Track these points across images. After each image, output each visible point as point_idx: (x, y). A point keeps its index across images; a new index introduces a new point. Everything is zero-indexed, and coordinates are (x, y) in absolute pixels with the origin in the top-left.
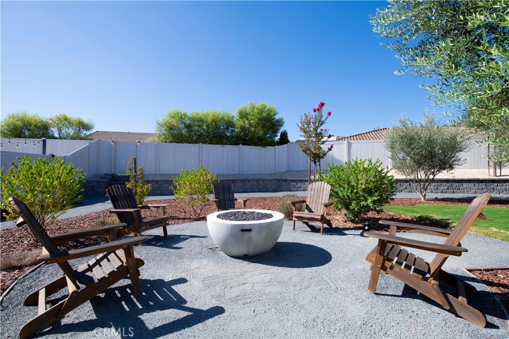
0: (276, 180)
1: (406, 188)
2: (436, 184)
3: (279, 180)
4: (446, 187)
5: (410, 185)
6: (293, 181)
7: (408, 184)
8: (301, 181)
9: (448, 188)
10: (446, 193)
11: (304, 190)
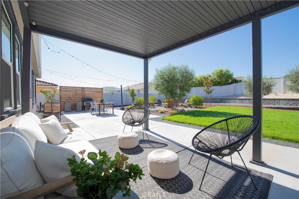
0: (220, 99)
1: (272, 103)
2: (288, 101)
3: (221, 99)
4: (293, 103)
5: (274, 101)
6: (227, 99)
7: (273, 101)
8: (230, 99)
9: (294, 103)
10: (292, 105)
11: (230, 103)
